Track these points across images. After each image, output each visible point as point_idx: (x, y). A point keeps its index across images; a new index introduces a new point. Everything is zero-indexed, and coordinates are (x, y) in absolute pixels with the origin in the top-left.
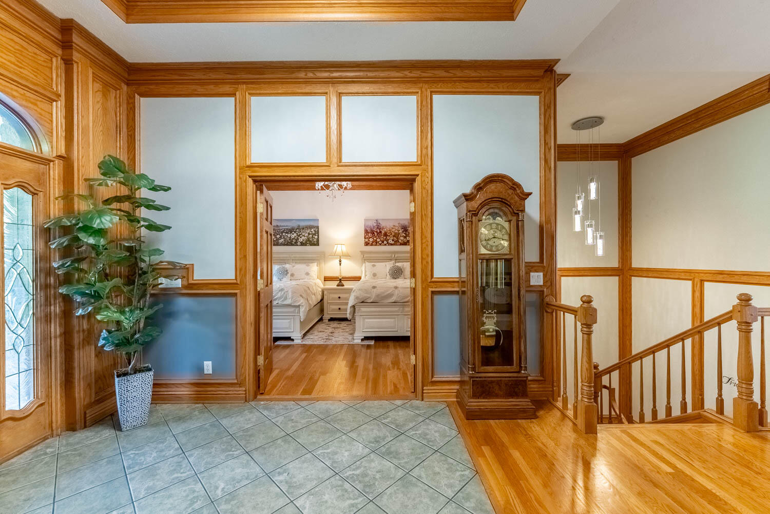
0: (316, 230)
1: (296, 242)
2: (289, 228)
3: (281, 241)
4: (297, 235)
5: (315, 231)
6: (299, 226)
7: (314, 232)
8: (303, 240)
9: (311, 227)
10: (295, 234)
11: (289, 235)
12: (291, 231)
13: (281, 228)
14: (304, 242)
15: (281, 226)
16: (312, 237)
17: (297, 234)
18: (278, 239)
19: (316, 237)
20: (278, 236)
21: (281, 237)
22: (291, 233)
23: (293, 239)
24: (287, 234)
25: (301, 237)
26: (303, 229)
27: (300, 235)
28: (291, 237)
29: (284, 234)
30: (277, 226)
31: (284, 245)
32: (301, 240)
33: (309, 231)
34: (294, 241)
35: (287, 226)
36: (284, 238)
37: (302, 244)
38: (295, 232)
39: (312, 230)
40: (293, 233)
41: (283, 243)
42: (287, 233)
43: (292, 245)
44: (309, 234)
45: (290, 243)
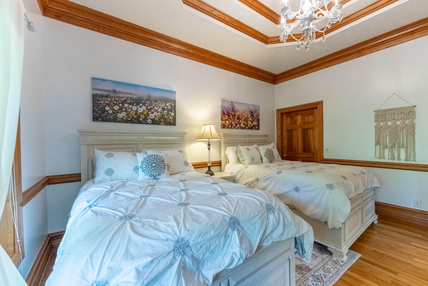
0: (173, 105)
1: (145, 119)
2: (134, 96)
3: (121, 115)
4: (147, 109)
5: (171, 106)
6: (150, 97)
7: (169, 107)
8: (156, 117)
9: (166, 100)
10: (144, 108)
11: (134, 108)
12: (137, 102)
13: (121, 95)
14: (157, 119)
15: (120, 92)
16: (168, 114)
17: (147, 107)
18: (115, 112)
19: (173, 114)
20: (116, 108)
21: (121, 109)
22: (138, 104)
23: (142, 113)
24: (130, 106)
25: (152, 113)
26: (156, 101)
27: (151, 109)
28: (137, 110)
29: (126, 105)
30: (115, 91)
31: (127, 121)
32: (152, 116)
33: (163, 105)
34: (143, 117)
35: (131, 94)
36: (126, 111)
37: (154, 122)
38: (144, 104)
39: (168, 104)
40: (141, 105)
41: (125, 118)
42: (130, 104)
43: (139, 122)
44: (163, 109)
45: (135, 120)
